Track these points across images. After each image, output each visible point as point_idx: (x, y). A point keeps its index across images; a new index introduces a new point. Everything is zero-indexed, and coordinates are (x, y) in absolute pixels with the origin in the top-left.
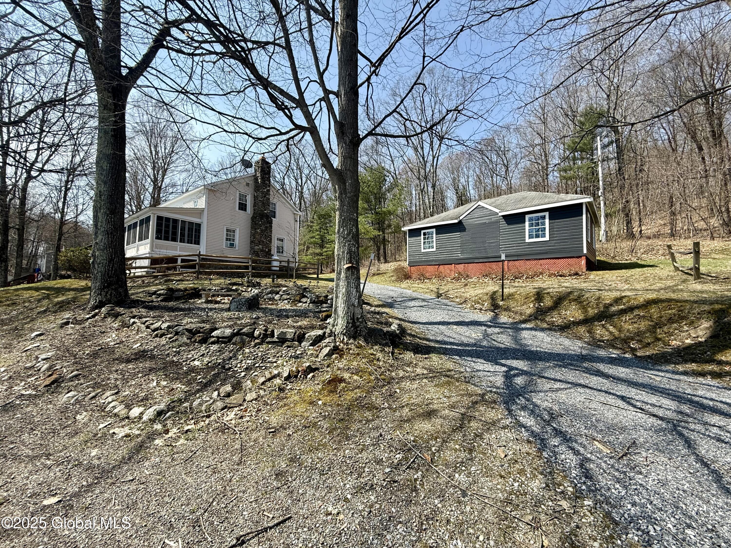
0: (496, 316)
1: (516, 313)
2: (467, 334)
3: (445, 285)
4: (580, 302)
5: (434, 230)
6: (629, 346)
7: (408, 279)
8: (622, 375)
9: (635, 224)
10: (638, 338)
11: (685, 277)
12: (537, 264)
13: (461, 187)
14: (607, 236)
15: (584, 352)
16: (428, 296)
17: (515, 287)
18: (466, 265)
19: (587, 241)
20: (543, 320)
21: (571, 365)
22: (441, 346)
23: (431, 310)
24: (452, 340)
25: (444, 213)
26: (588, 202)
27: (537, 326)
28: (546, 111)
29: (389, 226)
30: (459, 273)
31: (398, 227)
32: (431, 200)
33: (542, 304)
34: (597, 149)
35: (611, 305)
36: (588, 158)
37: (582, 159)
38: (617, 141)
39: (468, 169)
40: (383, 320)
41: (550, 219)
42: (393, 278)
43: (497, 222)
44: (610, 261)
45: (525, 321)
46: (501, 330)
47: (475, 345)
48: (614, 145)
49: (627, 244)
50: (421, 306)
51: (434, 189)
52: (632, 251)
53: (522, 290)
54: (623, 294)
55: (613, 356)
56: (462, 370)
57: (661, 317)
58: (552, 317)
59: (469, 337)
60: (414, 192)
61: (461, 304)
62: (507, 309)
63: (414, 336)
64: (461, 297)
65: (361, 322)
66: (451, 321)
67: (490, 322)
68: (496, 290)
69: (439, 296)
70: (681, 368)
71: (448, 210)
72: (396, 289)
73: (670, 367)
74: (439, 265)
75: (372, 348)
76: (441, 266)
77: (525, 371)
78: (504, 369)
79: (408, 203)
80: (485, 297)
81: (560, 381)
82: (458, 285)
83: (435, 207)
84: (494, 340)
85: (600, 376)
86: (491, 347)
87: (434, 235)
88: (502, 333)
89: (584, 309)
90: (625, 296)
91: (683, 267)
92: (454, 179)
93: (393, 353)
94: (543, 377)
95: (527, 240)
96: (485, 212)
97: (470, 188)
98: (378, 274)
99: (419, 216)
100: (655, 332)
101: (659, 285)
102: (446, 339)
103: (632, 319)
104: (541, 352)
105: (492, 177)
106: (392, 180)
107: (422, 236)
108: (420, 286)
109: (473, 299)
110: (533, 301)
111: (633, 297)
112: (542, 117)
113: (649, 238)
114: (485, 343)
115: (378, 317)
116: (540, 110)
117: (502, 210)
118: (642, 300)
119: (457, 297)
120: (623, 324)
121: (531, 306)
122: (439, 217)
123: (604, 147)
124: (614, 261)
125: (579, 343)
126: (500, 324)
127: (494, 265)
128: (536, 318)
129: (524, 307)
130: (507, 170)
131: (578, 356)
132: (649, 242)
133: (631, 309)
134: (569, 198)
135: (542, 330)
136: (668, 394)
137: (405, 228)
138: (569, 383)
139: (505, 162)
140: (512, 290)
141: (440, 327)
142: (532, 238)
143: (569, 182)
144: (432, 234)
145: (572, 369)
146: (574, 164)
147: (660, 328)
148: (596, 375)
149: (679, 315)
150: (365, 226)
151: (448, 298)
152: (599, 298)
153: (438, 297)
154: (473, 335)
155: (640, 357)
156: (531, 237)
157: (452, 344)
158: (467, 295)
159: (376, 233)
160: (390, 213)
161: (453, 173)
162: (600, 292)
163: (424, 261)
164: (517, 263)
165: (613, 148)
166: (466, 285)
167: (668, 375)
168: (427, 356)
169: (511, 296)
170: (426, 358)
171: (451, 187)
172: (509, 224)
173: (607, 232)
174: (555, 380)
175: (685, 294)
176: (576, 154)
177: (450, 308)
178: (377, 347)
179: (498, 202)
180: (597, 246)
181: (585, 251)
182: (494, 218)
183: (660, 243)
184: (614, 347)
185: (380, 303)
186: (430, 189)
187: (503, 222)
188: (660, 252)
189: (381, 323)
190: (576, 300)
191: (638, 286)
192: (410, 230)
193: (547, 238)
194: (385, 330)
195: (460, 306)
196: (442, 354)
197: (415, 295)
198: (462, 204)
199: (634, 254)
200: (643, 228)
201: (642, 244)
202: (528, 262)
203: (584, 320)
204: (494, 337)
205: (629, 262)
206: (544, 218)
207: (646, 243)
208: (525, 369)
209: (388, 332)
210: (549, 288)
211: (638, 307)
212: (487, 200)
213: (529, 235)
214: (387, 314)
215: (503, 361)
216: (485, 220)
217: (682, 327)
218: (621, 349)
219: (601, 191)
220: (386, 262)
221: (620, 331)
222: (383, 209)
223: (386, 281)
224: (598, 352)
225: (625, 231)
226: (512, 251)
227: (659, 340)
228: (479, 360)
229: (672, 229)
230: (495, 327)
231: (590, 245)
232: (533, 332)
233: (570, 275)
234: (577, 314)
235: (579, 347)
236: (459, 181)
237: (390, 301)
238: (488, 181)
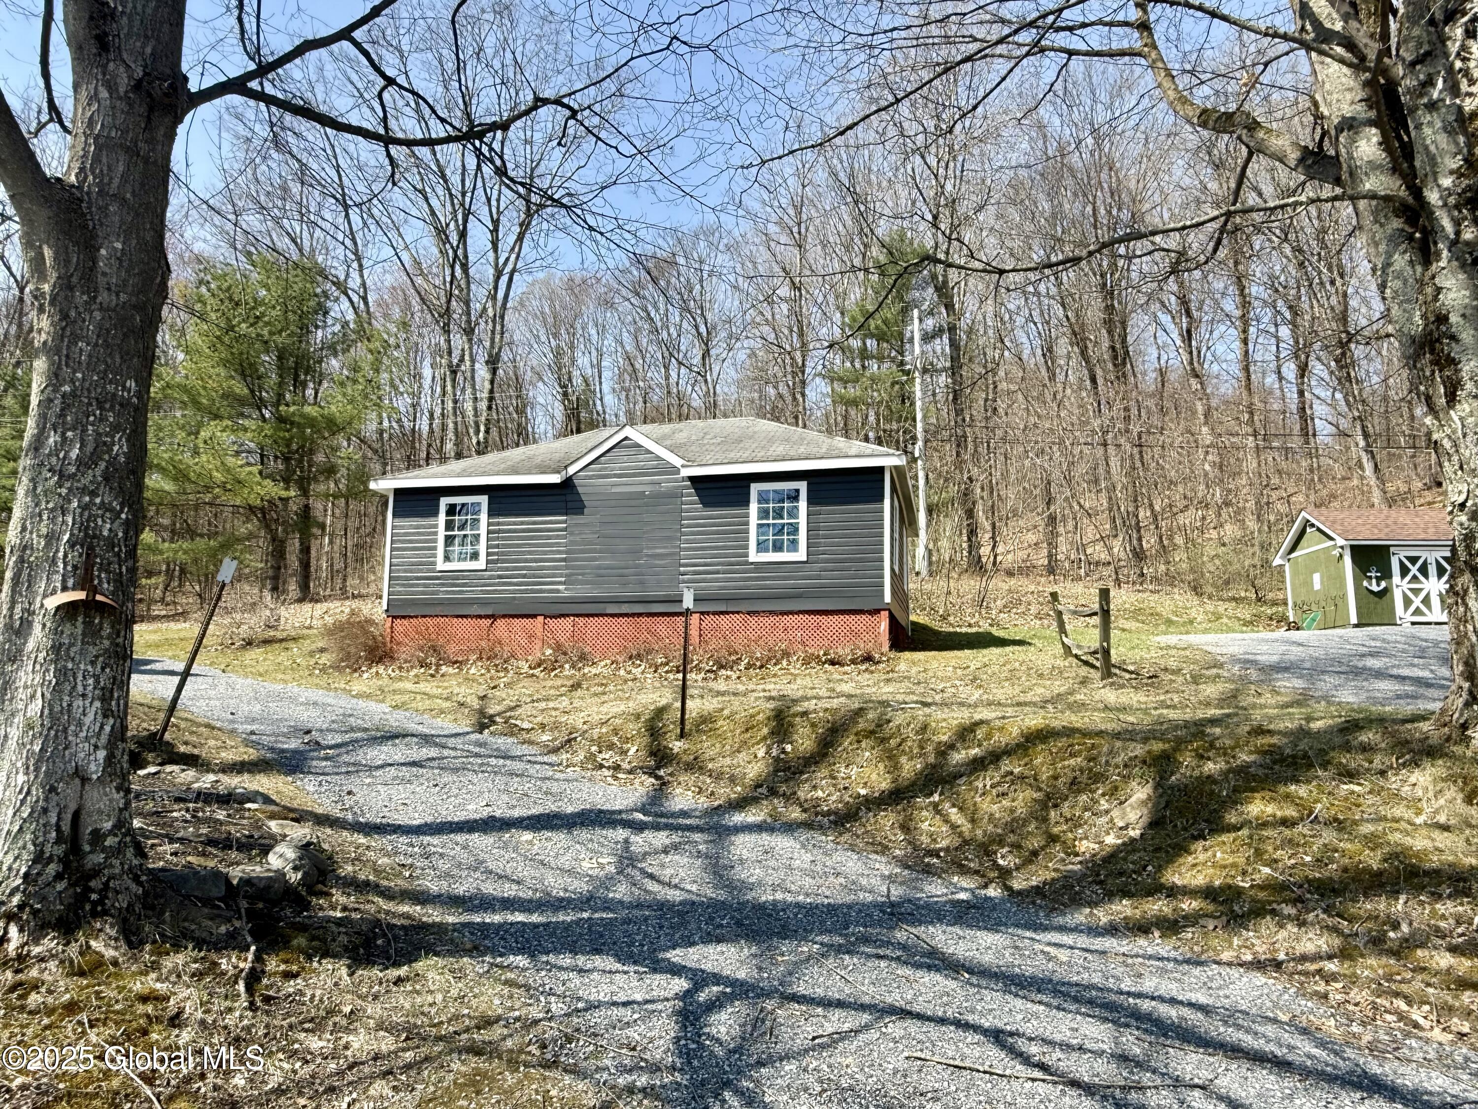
0: (662, 788)
1: (718, 776)
2: (565, 861)
3: (508, 685)
4: (883, 740)
5: (484, 500)
6: (995, 862)
7: (380, 661)
8: (988, 959)
9: (985, 537)
10: (1012, 838)
11: (1084, 671)
12: (774, 627)
13: (577, 381)
14: (930, 563)
15: (897, 892)
16: (445, 725)
17: (719, 693)
18: (581, 621)
19: (892, 570)
20: (790, 798)
21: (866, 940)
22: (466, 918)
23: (447, 778)
24: (509, 891)
25: (521, 450)
26: (896, 467)
27: (774, 815)
28: (804, 217)
29: (330, 471)
30: (558, 648)
31: (362, 477)
32: (483, 405)
33: (789, 748)
34: (912, 340)
35: (952, 747)
36: (893, 360)
37: (880, 359)
38: (952, 329)
39: (602, 330)
40: (239, 830)
41: (811, 501)
42: (325, 659)
43: (674, 495)
44: (936, 625)
45: (740, 804)
46: (676, 838)
47: (587, 901)
48: (946, 338)
49: (970, 585)
50: (414, 764)
51: (494, 371)
52: (981, 602)
53: (736, 702)
54: (977, 717)
55: (963, 896)
56: (536, 1013)
57: (1055, 778)
58: (815, 787)
59: (570, 872)
60: (427, 372)
61: (556, 751)
62: (695, 765)
63: (362, 887)
64: (556, 726)
65: (118, 851)
66: (517, 813)
67: (643, 810)
68: (663, 702)
69: (484, 722)
70: (1103, 915)
71: (535, 441)
72: (329, 699)
73: (1081, 916)
74: (493, 617)
75: (155, 966)
76: (500, 623)
77: (742, 983)
78: (680, 984)
79: (403, 403)
80: (632, 728)
81: (840, 1004)
82: (550, 683)
83: (494, 432)
84: (652, 877)
85: (938, 970)
86: (639, 906)
87: (484, 517)
88: (675, 847)
89: (891, 758)
90: (982, 722)
91: (1079, 647)
92: (558, 353)
93: (253, 978)
94: (795, 998)
95: (754, 556)
96: (642, 461)
97: (606, 387)
98: (267, 642)
99: (440, 451)
100: (1045, 820)
101: (1039, 692)
102: (490, 888)
103: (999, 784)
104: (786, 906)
105: (666, 368)
106: (350, 316)
107: (442, 517)
108: (423, 686)
109: (595, 733)
110: (764, 738)
111: (998, 723)
112: (795, 230)
113: (1010, 573)
114: (621, 891)
115: (221, 815)
116: (791, 212)
117: (691, 462)
118: (1015, 731)
119: (543, 726)
120: (978, 799)
121: (761, 753)
122: (504, 460)
123: (927, 338)
124: (946, 629)
125: (882, 866)
126: (673, 815)
127: (662, 626)
128: (773, 792)
129: (743, 756)
130: (706, 354)
131: (880, 906)
132: (1012, 582)
133: (994, 757)
134: (853, 451)
135: (789, 828)
136: (1091, 1002)
137: (384, 485)
138: (863, 1007)
139: (703, 329)
140: (710, 705)
141: (476, 839)
142: (766, 550)
143: (853, 412)
144: (475, 509)
145: (869, 956)
146: (864, 367)
147: (1056, 806)
148: (929, 968)
149: (1090, 770)
150: (231, 461)
151: (512, 731)
152: (924, 728)
153: (481, 727)
154: (586, 865)
155: (1020, 893)
156: (761, 547)
157: (509, 904)
158: (577, 720)
159: (272, 489)
160: (333, 426)
161: (556, 336)
162: (927, 710)
163: (441, 603)
164: (724, 620)
165: (942, 345)
166: (576, 686)
167: (1083, 941)
168: (403, 971)
169: (706, 720)
170: (399, 981)
171: (548, 377)
172: (706, 503)
173: (930, 553)
174: (828, 1004)
175: (1097, 716)
176: (869, 342)
177: (517, 766)
178: (180, 959)
179: (681, 437)
180: (912, 585)
181: (888, 598)
182: (667, 484)
183: (1032, 588)
184: (964, 871)
185: (252, 754)
186: (482, 373)
187: (691, 496)
188: (1034, 609)
189: (226, 844)
190: (872, 732)
191: (999, 694)
192: (398, 492)
193: (801, 555)
194: (236, 873)
195: (553, 758)
196: (469, 953)
197: (396, 720)
198: (579, 431)
199: (983, 611)
200: (1000, 549)
201: (1000, 585)
202: (753, 621)
203: (891, 793)
204: (651, 865)
205: (974, 630)
206: (794, 496)
207: (1006, 587)
208: (741, 975)
209: (247, 882)
210: (808, 699)
211: (1008, 752)
212: (648, 428)
213: (759, 544)
214: (267, 800)
215: (676, 956)
216: (642, 485)
217: (1097, 802)
218: (977, 872)
219: (920, 443)
220: (306, 595)
221: (973, 821)
222: (308, 409)
223: (295, 666)
224: (927, 888)
225: (965, 553)
226: (712, 587)
227: (1053, 839)
228: (598, 961)
229: (1050, 556)
230: (657, 827)
231: (898, 578)
232: (766, 839)
233: (853, 662)
234: (874, 776)
235: (883, 877)
236: (573, 361)
237: (293, 744)
238: (656, 376)
